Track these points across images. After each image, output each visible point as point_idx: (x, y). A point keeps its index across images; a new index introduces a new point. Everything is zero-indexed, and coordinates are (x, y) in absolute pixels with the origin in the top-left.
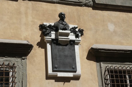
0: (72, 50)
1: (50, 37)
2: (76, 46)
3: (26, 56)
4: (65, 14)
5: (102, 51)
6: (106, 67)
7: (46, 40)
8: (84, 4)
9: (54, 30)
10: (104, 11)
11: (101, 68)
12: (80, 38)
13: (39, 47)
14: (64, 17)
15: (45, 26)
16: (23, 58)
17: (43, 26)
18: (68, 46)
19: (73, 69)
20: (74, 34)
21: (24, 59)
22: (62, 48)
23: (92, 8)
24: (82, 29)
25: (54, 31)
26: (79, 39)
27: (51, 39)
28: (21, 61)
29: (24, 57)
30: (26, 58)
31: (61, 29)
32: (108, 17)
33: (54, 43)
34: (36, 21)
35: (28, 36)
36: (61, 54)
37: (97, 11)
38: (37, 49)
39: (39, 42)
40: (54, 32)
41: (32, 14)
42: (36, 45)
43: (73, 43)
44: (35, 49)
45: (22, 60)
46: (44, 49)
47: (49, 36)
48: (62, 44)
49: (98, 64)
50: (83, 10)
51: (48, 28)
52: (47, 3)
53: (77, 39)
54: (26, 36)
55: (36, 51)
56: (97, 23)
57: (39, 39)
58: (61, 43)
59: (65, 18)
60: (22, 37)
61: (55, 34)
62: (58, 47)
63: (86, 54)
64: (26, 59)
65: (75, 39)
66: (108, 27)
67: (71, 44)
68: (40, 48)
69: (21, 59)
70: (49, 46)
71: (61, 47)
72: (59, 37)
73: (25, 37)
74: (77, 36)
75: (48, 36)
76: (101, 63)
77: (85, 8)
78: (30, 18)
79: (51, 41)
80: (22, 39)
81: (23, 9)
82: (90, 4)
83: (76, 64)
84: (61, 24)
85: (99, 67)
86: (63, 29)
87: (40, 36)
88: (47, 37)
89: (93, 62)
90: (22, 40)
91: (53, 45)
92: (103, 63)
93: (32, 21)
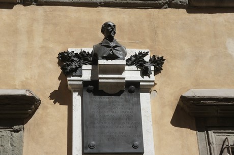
0: (133, 104)
1: (79, 78)
2: (142, 95)
3: (23, 125)
4: (114, 26)
5: (210, 102)
6: (224, 142)
7: (70, 84)
8: (166, 3)
9: (90, 61)
10: (217, 14)
11: (209, 144)
12: (152, 77)
13: (55, 102)
14: (111, 32)
15: (70, 55)
16: (16, 127)
17: (66, 54)
18: (122, 96)
19: (135, 147)
20: (138, 68)
21: (17, 131)
22: (107, 100)
23: (185, 11)
24: (160, 56)
25: (90, 64)
26: (150, 77)
27: (81, 83)
28: (12, 135)
29: (19, 125)
30: (24, 129)
31: (103, 58)
32: (226, 25)
33: (89, 91)
34: (51, 45)
35: (32, 78)
36: (106, 114)
37: (198, 15)
38: (49, 106)
39: (55, 91)
40: (90, 67)
41: (43, 32)
42: (49, 99)
43: (134, 88)
44: (46, 108)
45: (13, 133)
46: (67, 106)
47: (76, 76)
48: (108, 92)
49: (203, 135)
50: (164, 16)
51: (75, 59)
52: (79, 8)
53: (146, 78)
54: (26, 78)
55: (48, 111)
56: (198, 41)
57: (55, 85)
58: (105, 91)
59: (115, 33)
60: (17, 83)
61: (92, 70)
62: (98, 98)
63: (170, 113)
64: (22, 131)
65: (141, 79)
66: (226, 48)
67: (131, 92)
68: (57, 104)
69: (11, 131)
70: (77, 99)
71: (105, 99)
72: (100, 76)
73: (22, 82)
74: (145, 72)
75: (74, 76)
76: (209, 132)
77: (169, 10)
78: (38, 41)
79: (82, 86)
80: (17, 87)
81: (23, 23)
82: (180, 2)
83: (141, 136)
84: (105, 48)
85: (204, 143)
86: (108, 58)
87: (59, 79)
88: (72, 78)
89: (188, 130)
90: (15, 89)
91: (86, 95)
92: (214, 132)
93: (42, 47)
